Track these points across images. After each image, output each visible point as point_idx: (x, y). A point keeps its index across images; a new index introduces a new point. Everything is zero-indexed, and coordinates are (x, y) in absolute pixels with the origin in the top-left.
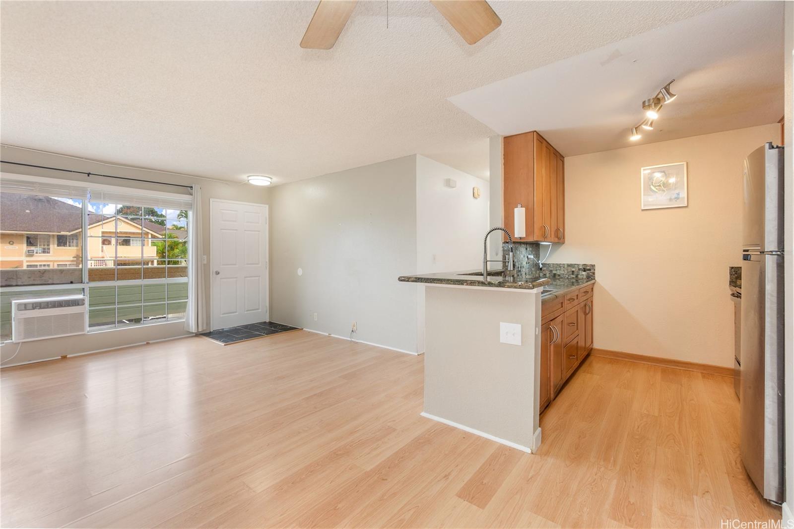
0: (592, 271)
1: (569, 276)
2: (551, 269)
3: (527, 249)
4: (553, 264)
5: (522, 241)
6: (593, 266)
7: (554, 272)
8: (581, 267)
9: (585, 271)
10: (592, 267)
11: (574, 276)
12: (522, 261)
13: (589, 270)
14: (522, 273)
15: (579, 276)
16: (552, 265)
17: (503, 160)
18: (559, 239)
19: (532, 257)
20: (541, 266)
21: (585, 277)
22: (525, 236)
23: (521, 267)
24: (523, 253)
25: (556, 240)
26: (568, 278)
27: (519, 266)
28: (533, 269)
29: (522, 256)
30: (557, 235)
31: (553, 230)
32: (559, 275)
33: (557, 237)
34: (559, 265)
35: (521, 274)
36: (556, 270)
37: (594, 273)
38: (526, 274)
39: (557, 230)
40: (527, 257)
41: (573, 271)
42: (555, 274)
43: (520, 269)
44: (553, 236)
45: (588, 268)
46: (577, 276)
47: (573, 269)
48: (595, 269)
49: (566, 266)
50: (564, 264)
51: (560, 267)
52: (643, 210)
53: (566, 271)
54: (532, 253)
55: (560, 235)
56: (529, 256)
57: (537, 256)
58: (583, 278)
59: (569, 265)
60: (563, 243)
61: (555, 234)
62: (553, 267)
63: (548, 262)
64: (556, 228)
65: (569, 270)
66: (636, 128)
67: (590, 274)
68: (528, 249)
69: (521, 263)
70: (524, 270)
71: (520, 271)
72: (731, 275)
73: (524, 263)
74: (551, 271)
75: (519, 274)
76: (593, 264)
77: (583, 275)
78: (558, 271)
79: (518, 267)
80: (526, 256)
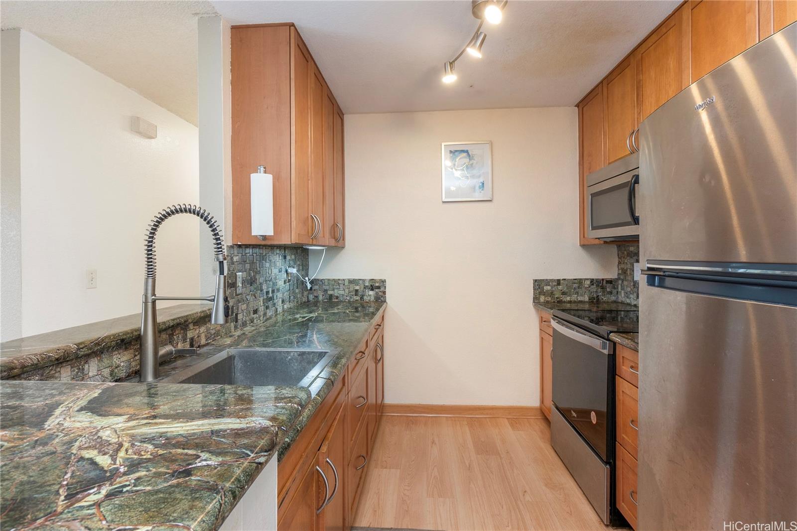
0: (382, 289)
1: (351, 297)
2: (325, 287)
3: (285, 257)
4: (329, 280)
5: (269, 243)
6: (384, 282)
7: (330, 292)
8: (367, 284)
9: (372, 290)
10: (381, 284)
11: (358, 298)
12: (276, 278)
13: (379, 288)
14: (276, 301)
15: (365, 297)
16: (326, 281)
17: (230, 73)
18: (337, 240)
19: (294, 271)
20: (309, 286)
21: (372, 298)
22: (272, 234)
23: (273, 291)
24: (278, 264)
25: (333, 243)
26: (349, 301)
27: (270, 290)
28: (297, 291)
29: (275, 271)
30: (334, 235)
31: (329, 224)
32: (337, 297)
33: (334, 237)
34: (337, 282)
35: (274, 304)
36: (333, 290)
37: (384, 293)
38: (283, 301)
39: (334, 226)
40: (287, 271)
41: (357, 291)
42: (331, 296)
43: (271, 295)
44: (327, 235)
45: (377, 285)
46: (362, 298)
47: (357, 288)
48: (385, 287)
49: (347, 283)
50: (344, 280)
51: (339, 284)
52: (443, 202)
53: (347, 291)
54: (295, 264)
55: (338, 235)
56: (290, 270)
57: (304, 268)
58: (369, 300)
59: (351, 282)
60: (343, 247)
61: (330, 233)
62: (329, 284)
63: (321, 278)
64: (333, 223)
65: (351, 289)
66: (451, 63)
67: (380, 294)
68: (288, 258)
69: (274, 284)
70: (280, 295)
71: (271, 299)
72: (534, 289)
73: (281, 283)
74: (326, 291)
75: (270, 304)
76: (383, 278)
77: (370, 296)
78: (336, 291)
79: (267, 293)
80: (284, 270)
